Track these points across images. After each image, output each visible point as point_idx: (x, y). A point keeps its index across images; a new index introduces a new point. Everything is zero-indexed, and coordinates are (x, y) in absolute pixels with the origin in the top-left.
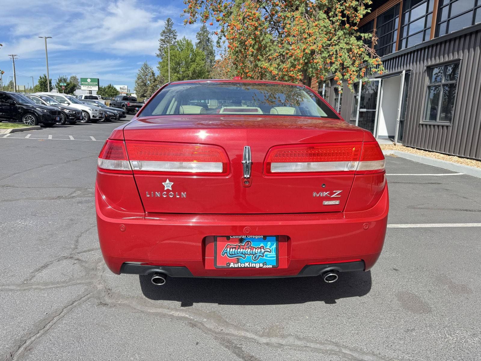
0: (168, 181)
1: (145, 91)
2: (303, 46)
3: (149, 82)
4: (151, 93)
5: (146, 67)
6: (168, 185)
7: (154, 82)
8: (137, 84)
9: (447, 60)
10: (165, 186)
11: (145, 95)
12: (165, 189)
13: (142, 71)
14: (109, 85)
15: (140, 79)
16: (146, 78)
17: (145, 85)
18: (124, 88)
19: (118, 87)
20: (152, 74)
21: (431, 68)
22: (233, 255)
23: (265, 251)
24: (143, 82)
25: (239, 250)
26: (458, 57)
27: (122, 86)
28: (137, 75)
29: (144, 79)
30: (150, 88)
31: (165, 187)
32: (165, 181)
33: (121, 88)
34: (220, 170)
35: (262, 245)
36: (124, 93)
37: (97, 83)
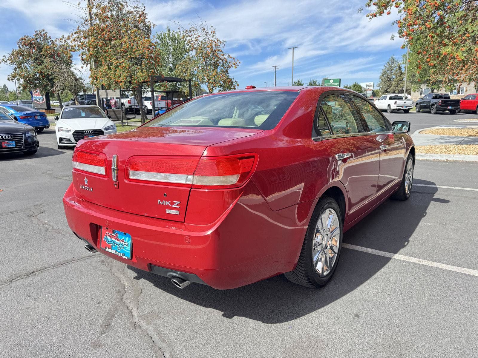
1: (389, 87)
3: (394, 77)
4: (395, 88)
5: (393, 61)
7: (400, 76)
8: (380, 80)
11: (388, 90)
13: (388, 67)
14: (355, 83)
15: (385, 74)
16: (392, 73)
17: (389, 80)
18: (370, 85)
19: (363, 85)
20: (398, 68)
23: (125, 244)
24: (387, 77)
25: (112, 239)
27: (368, 84)
28: (382, 71)
29: (389, 74)
30: (394, 83)
33: (367, 86)
35: (123, 238)
36: (370, 90)
37: (338, 83)
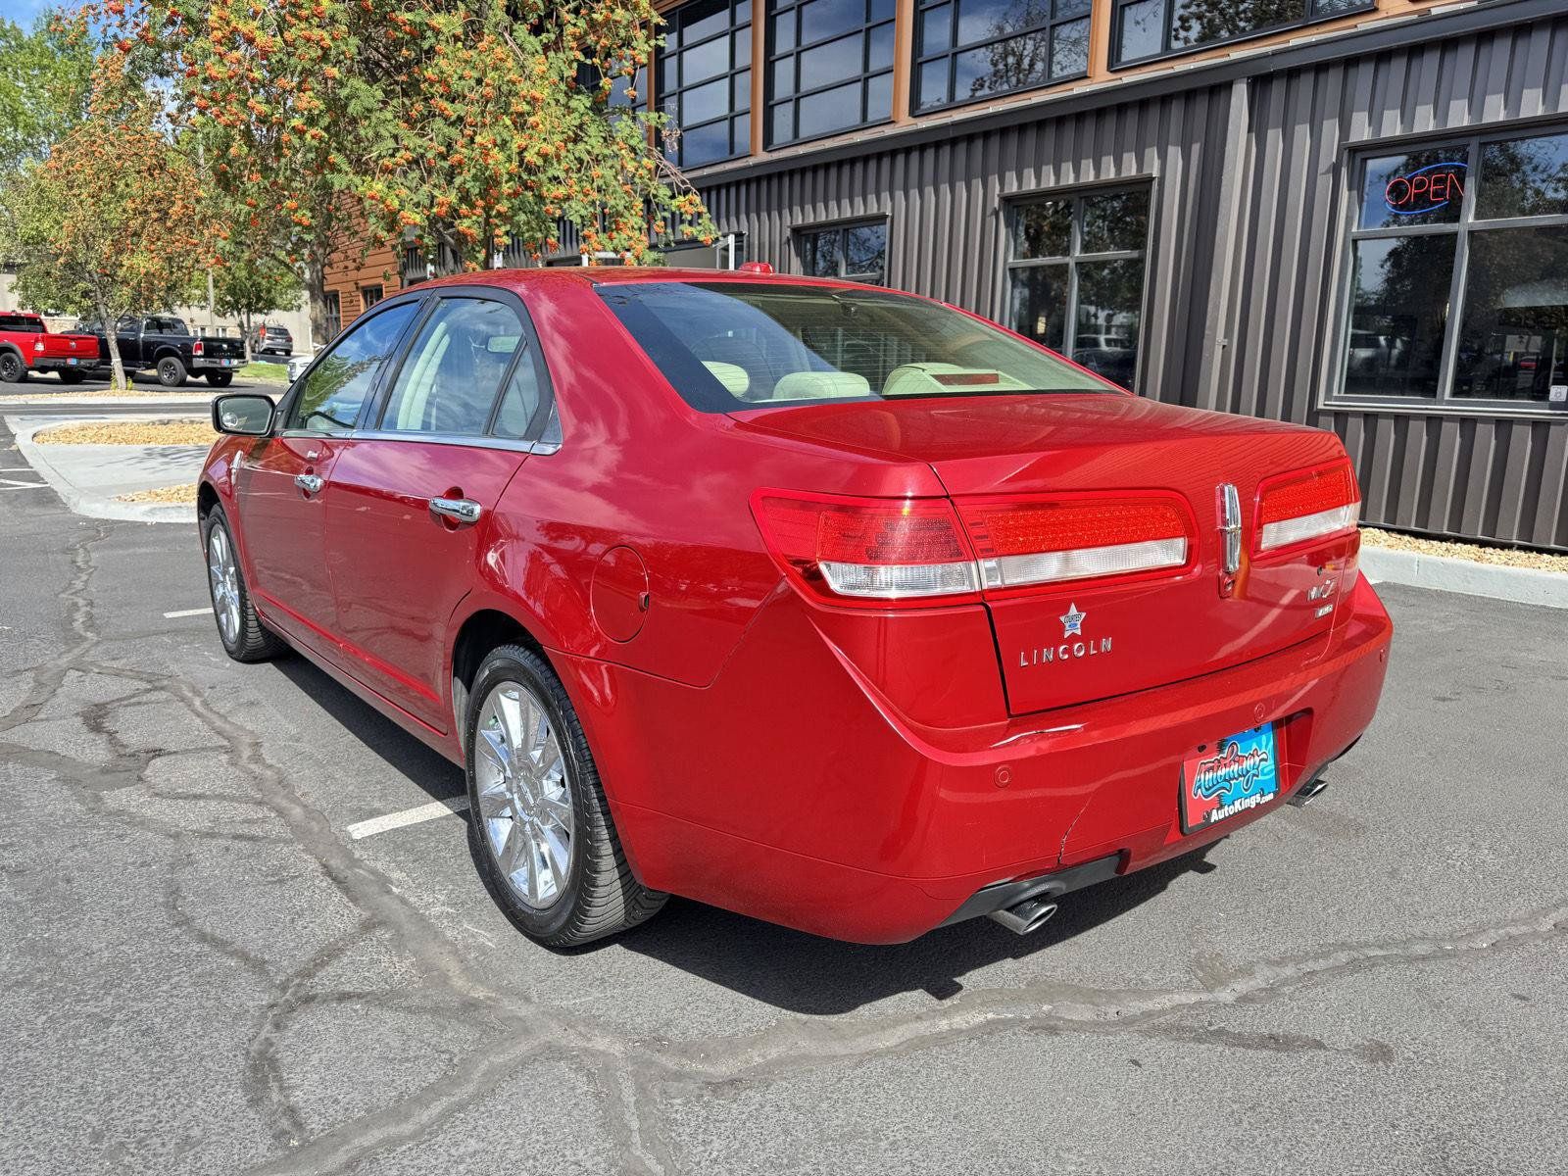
0: (1073, 610)
2: (519, 140)
6: (1073, 620)
9: (847, 214)
10: (1067, 625)
12: (1067, 634)
21: (804, 232)
22: (1210, 788)
23: (1261, 761)
25: (1219, 773)
26: (879, 209)
31: (1067, 628)
32: (1066, 610)
34: (1180, 561)
35: (1254, 746)
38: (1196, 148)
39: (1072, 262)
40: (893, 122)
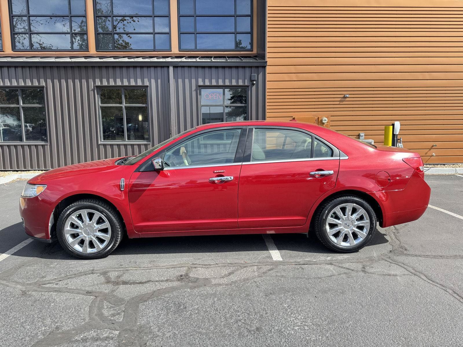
38: (159, 81)
39: (123, 107)
40: (4, 51)
